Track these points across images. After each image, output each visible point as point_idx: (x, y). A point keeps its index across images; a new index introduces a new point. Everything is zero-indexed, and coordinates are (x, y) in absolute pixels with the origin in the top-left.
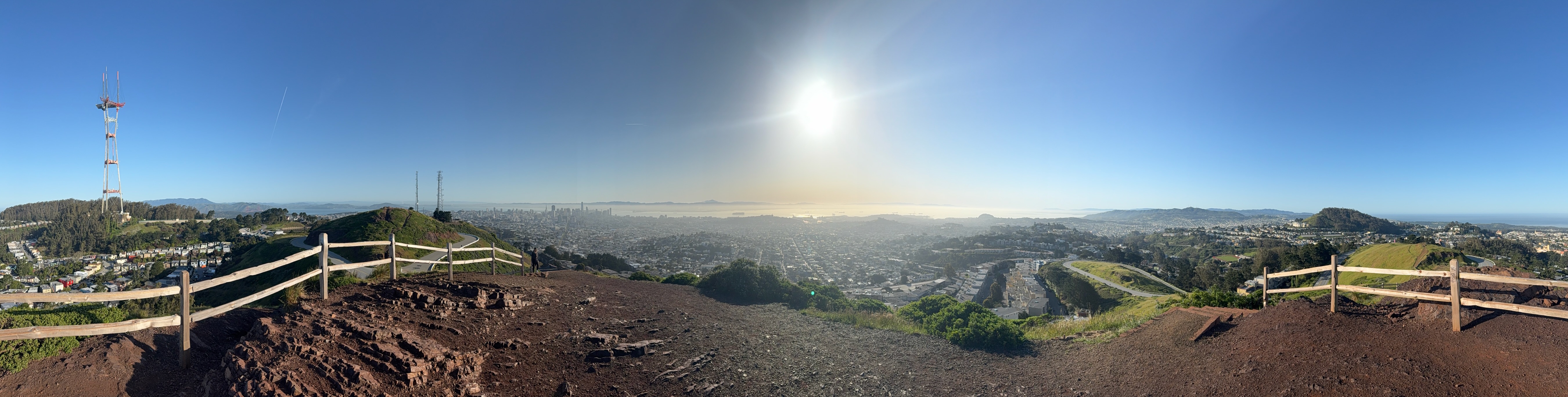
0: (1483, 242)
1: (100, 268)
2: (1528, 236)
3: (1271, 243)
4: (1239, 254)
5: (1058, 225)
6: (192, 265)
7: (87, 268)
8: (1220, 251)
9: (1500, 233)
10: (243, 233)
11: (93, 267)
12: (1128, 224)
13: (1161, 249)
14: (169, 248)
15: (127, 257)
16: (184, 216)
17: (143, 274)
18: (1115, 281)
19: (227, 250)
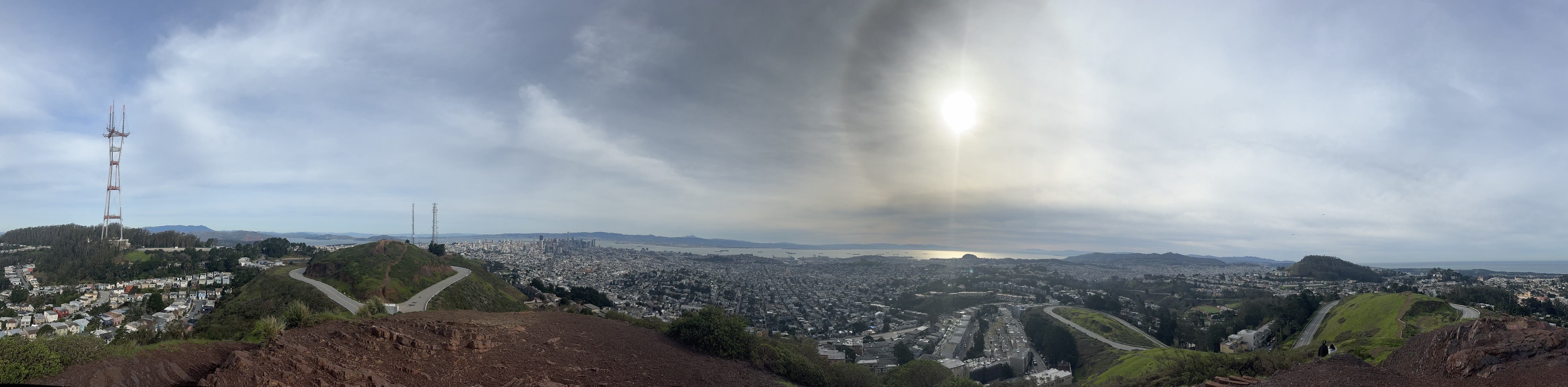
0: (1465, 288)
1: (96, 298)
2: (1508, 282)
3: (1252, 293)
4: (1221, 305)
5: (1040, 266)
6: (191, 297)
7: (83, 297)
8: (1199, 301)
9: (1482, 280)
10: (243, 264)
11: (89, 297)
12: (1108, 268)
13: (1141, 296)
14: (168, 278)
15: (125, 287)
16: (183, 243)
17: (141, 306)
18: (1095, 331)
19: (226, 281)
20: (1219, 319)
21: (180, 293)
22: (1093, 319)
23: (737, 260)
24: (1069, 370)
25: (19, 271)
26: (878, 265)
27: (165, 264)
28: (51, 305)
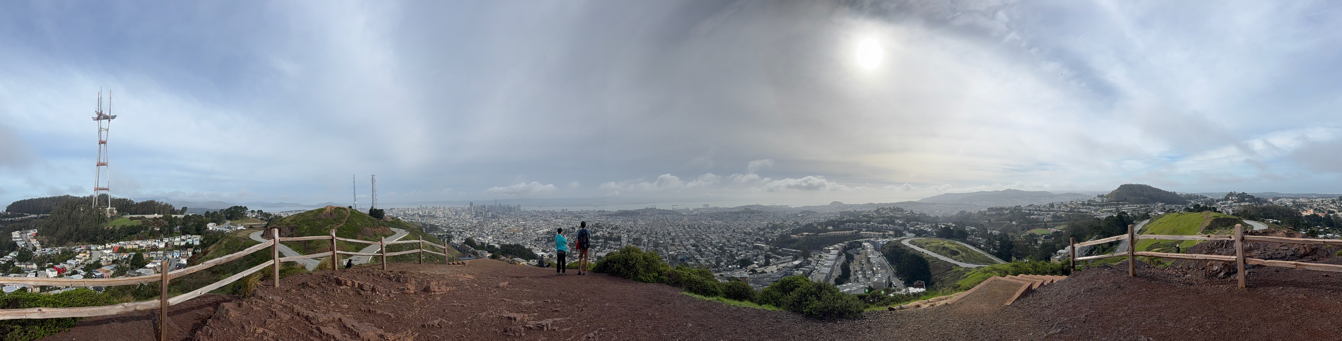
0: (1256, 208)
1: (89, 257)
2: (1293, 203)
3: (1078, 217)
4: (1051, 227)
5: (897, 209)
6: (167, 256)
7: (78, 256)
8: (1034, 226)
9: (1271, 201)
10: (211, 229)
11: (83, 256)
12: (957, 205)
13: (984, 225)
14: (149, 240)
15: (113, 248)
16: (162, 211)
17: (126, 264)
18: (945, 255)
19: (197, 243)
20: (1049, 239)
21: (158, 252)
22: (944, 246)
23: (643, 213)
24: (923, 287)
25: (24, 235)
26: (759, 213)
27: (146, 229)
28: (51, 264)
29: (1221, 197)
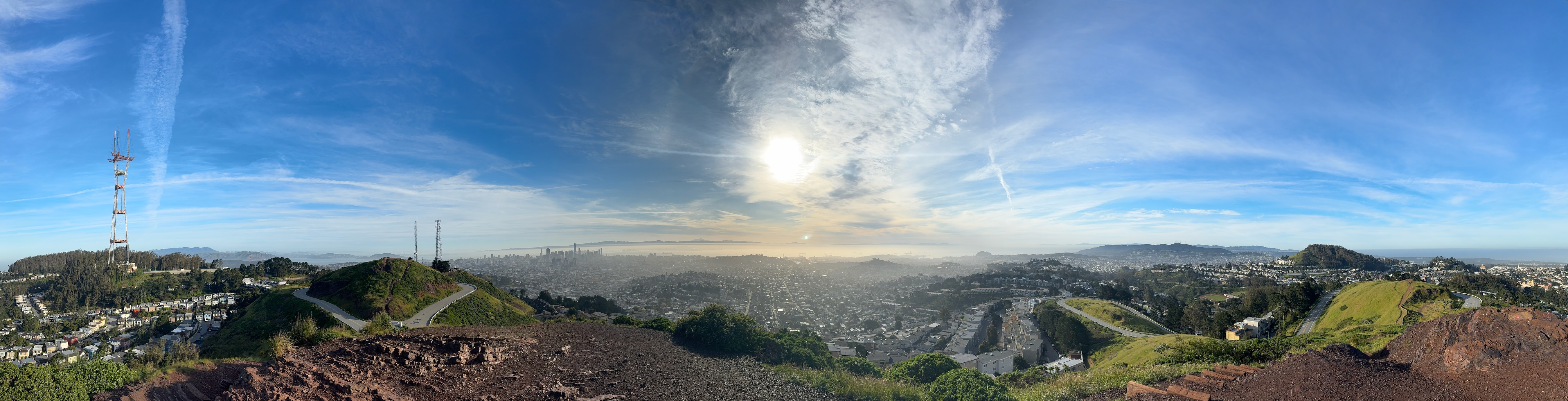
0: (1467, 277)
1: (104, 324)
2: (1511, 271)
3: (1259, 282)
4: (1227, 293)
5: (1053, 261)
6: (197, 318)
7: (92, 323)
8: (1207, 290)
9: (1484, 268)
10: (247, 284)
11: (98, 323)
12: (1119, 259)
13: (1150, 286)
14: (174, 301)
15: (132, 312)
16: (189, 266)
17: (148, 330)
18: (1107, 320)
19: (231, 302)
20: (1225, 307)
21: (187, 314)
22: (1105, 309)
23: (746, 260)
24: (1080, 358)
25: (29, 300)
26: (887, 266)
27: (171, 287)
28: (62, 333)
29: (1425, 263)
